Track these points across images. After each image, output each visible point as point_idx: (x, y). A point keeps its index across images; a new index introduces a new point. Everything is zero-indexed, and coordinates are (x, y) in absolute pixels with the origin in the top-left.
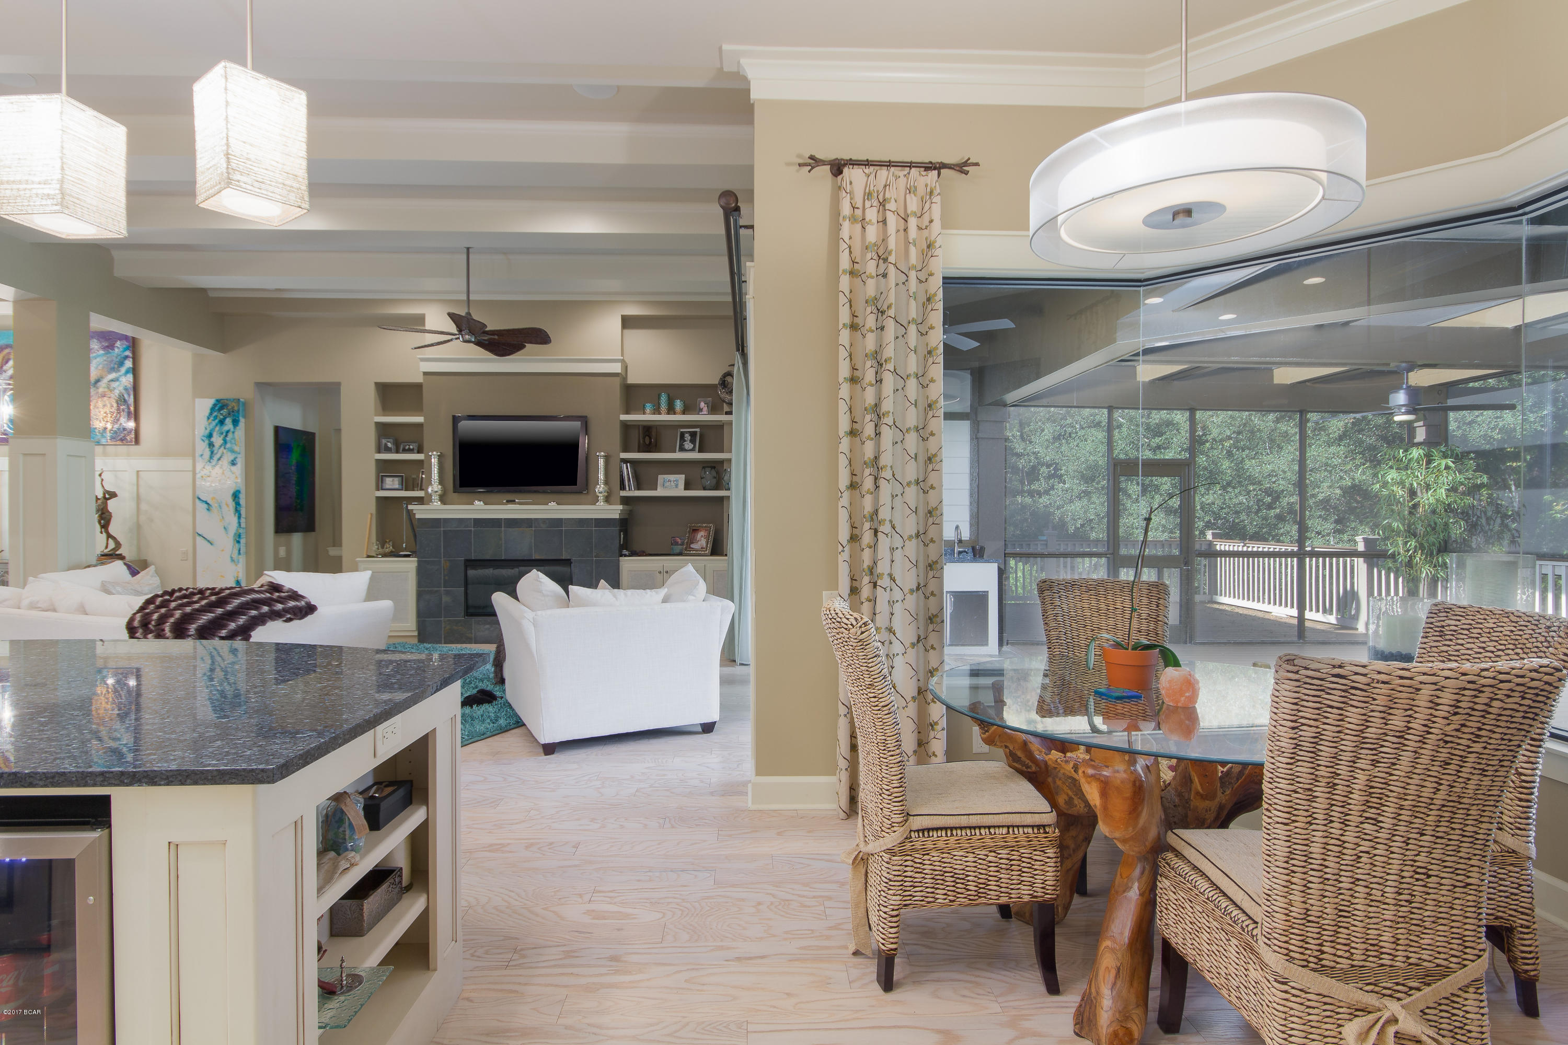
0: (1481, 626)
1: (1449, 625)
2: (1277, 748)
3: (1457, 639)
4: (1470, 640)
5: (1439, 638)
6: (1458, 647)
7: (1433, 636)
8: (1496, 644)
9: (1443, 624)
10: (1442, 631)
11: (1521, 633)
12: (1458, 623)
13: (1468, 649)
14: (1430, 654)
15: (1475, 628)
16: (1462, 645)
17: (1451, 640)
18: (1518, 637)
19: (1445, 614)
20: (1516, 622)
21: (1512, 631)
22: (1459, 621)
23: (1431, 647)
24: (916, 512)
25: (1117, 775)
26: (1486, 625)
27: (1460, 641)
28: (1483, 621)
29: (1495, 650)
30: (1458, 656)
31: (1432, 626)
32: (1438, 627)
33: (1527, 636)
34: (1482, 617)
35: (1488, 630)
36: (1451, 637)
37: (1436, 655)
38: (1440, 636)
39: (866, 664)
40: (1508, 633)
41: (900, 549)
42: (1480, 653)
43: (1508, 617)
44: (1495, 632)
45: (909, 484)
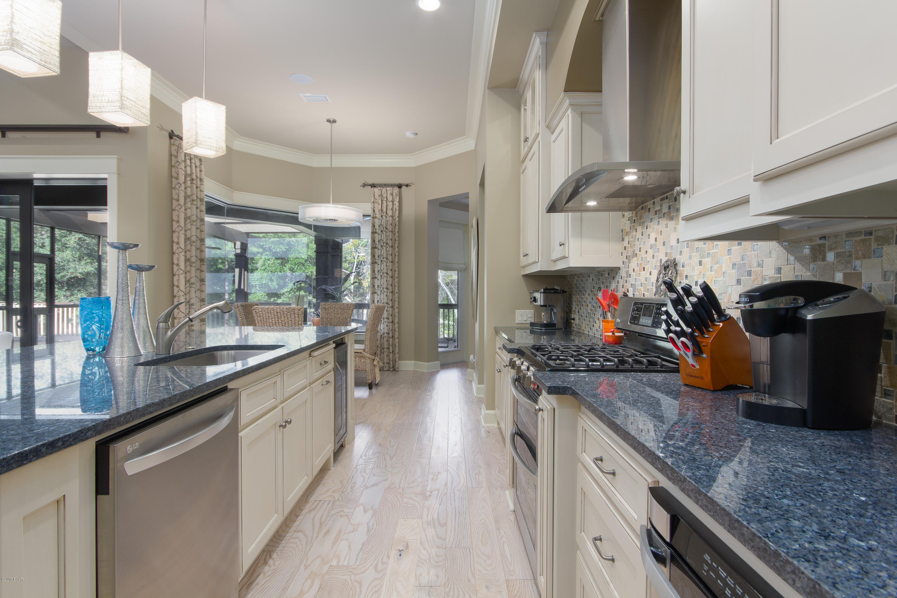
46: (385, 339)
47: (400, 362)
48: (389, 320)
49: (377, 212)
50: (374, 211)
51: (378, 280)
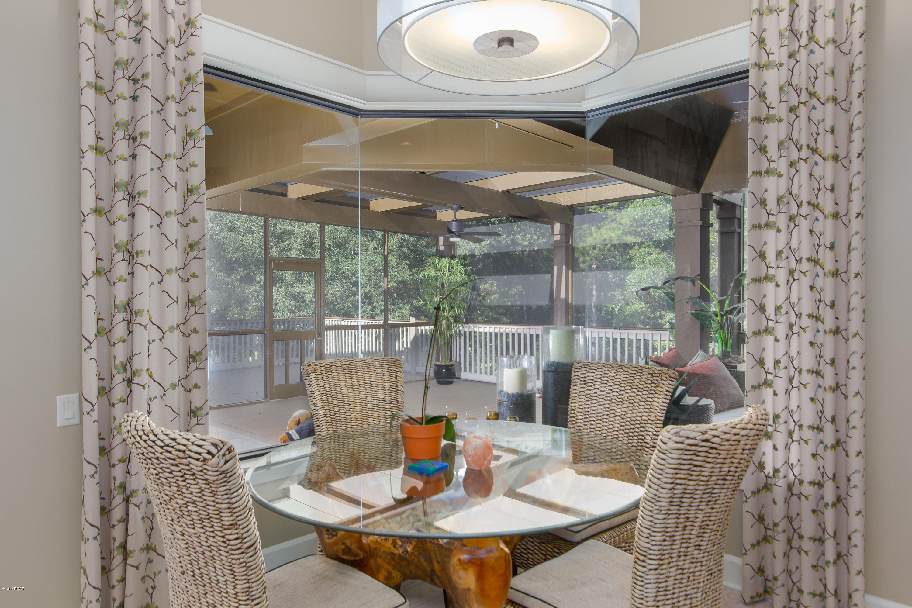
0: (607, 375)
1: (589, 376)
2: (657, 508)
3: (595, 385)
4: (602, 385)
5: (584, 386)
6: (596, 391)
7: (580, 384)
8: (618, 386)
9: (586, 376)
10: (585, 381)
11: (632, 378)
12: (593, 374)
13: (602, 391)
14: (580, 397)
15: (604, 377)
16: (598, 389)
17: (591, 386)
18: (632, 381)
19: (585, 369)
20: (628, 372)
21: (626, 378)
22: (594, 373)
23: (580, 392)
24: (177, 301)
25: (491, 555)
26: (610, 374)
27: (597, 387)
28: (607, 372)
29: (618, 390)
30: (597, 396)
31: (578, 378)
32: (582, 378)
33: (638, 380)
34: (606, 369)
35: (612, 378)
36: (591, 384)
37: (583, 397)
38: (584, 384)
39: (227, 501)
40: (625, 379)
41: (157, 342)
42: (610, 393)
43: (622, 368)
44: (616, 378)
45: (169, 271)
46: (806, 506)
47: (870, 598)
48: (821, 436)
49: (772, 42)
50: (761, 41)
51: (777, 285)
